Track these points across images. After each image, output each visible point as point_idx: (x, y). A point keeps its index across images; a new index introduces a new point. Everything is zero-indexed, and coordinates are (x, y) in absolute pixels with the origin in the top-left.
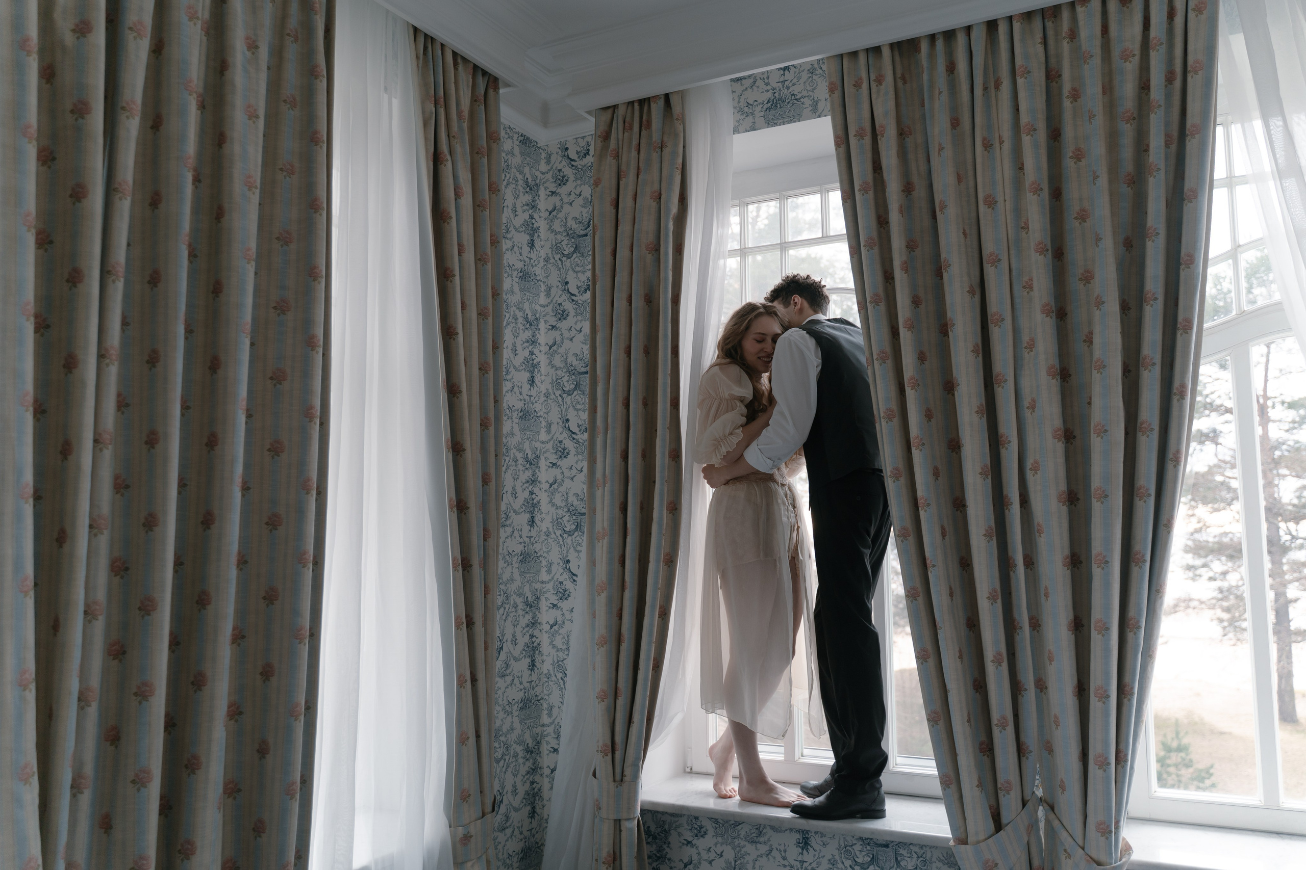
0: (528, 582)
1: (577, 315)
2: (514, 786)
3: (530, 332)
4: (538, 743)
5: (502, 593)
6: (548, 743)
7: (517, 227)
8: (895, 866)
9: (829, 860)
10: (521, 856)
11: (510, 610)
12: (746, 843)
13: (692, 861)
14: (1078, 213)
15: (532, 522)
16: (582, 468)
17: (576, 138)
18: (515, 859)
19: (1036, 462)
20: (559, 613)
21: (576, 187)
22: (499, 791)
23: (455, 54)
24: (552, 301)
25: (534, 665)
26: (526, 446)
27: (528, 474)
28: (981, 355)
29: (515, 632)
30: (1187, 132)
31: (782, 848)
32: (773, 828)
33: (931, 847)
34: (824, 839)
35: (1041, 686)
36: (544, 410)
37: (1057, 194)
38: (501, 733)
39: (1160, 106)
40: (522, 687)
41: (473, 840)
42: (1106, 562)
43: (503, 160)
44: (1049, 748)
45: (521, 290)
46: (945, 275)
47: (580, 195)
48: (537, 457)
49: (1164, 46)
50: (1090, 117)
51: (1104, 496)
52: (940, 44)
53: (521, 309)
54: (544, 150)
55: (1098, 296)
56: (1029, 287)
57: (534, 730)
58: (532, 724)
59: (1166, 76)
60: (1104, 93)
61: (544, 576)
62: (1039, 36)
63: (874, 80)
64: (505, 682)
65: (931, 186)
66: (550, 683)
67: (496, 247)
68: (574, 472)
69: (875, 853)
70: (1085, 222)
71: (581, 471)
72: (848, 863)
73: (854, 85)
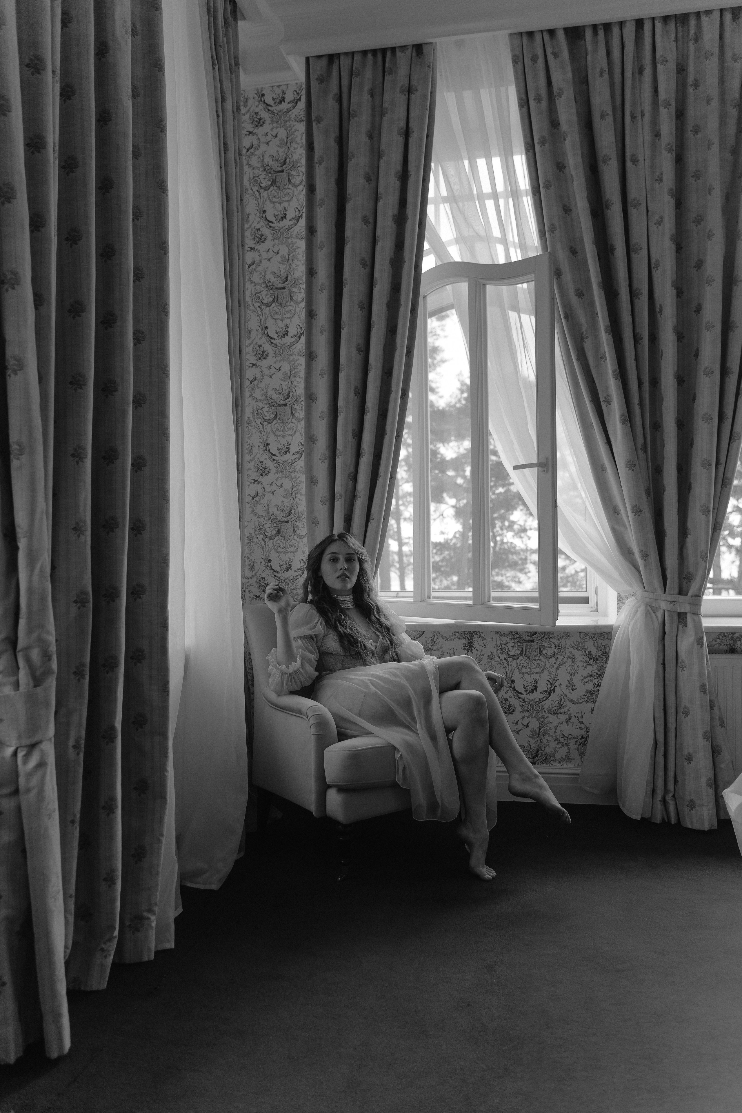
1: (274, 239)
8: (539, 654)
9: (488, 656)
14: (694, 173)
16: (280, 367)
17: (272, 86)
20: (259, 486)
21: (272, 129)
24: (250, 226)
34: (484, 641)
47: (276, 136)
50: (708, 100)
52: (601, 33)
60: (719, 83)
68: (273, 371)
69: (524, 647)
70: (699, 179)
71: (280, 370)
72: (503, 657)
73: (531, 59)
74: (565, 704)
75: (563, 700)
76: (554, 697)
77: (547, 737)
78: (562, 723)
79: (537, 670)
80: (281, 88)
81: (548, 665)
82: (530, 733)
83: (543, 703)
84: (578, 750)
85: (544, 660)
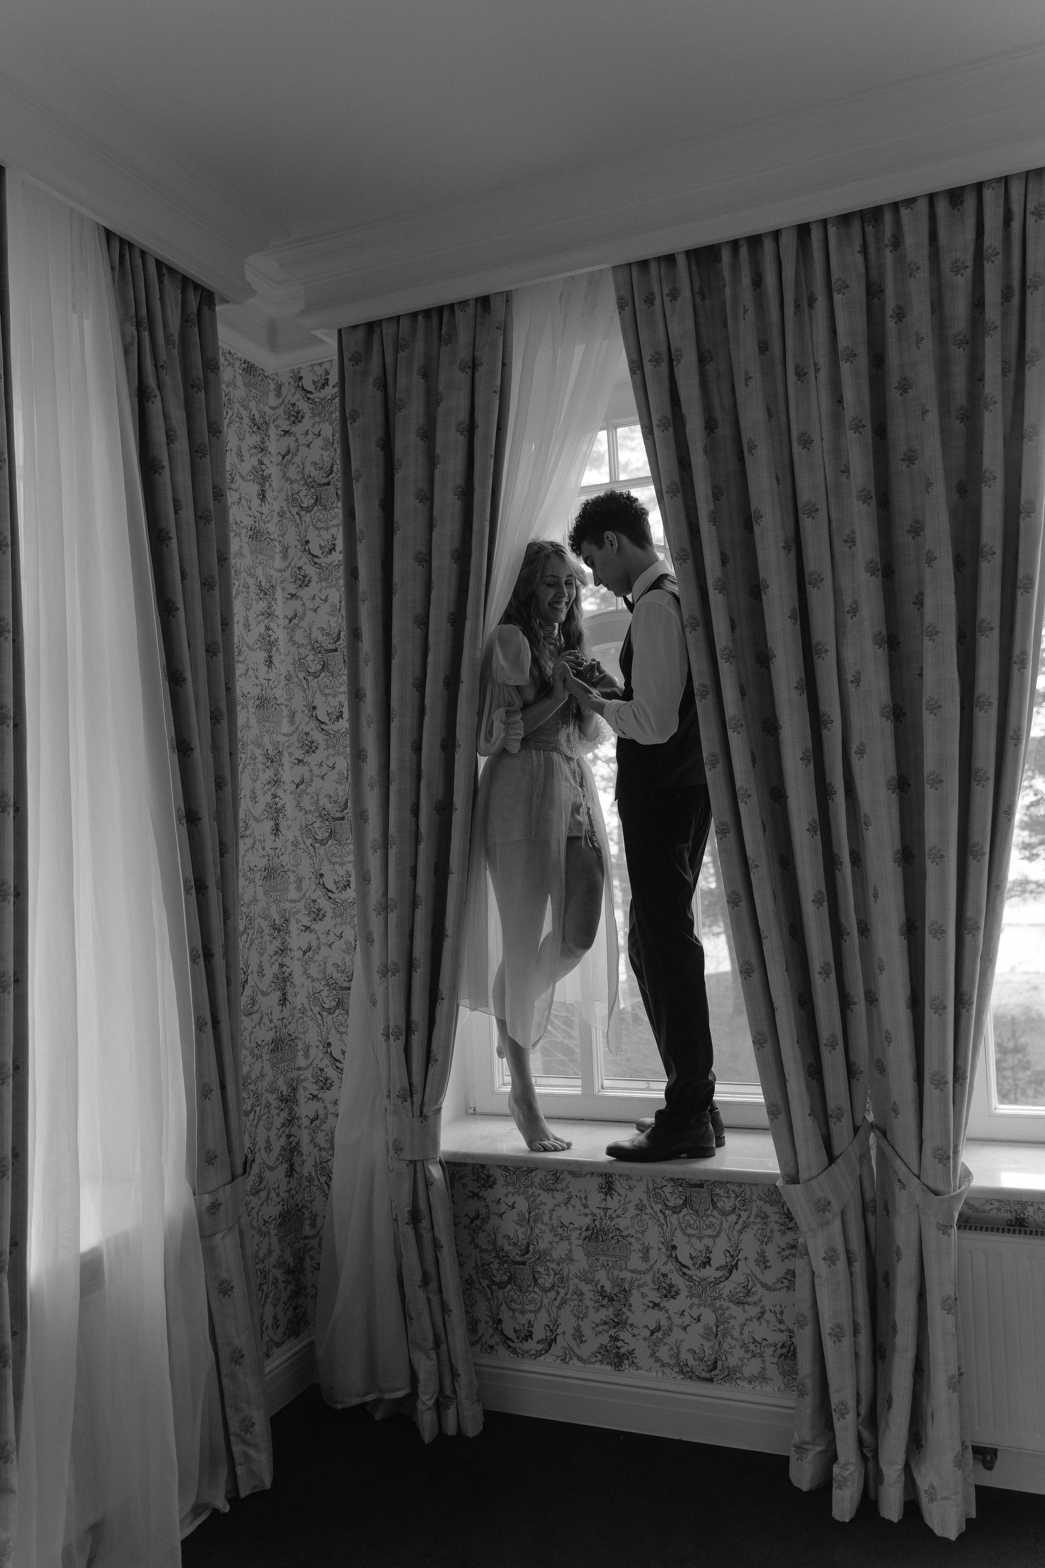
0: (274, 901)
1: (321, 580)
2: (268, 1141)
3: (265, 602)
4: (294, 1089)
5: (244, 916)
6: (305, 1089)
7: (244, 475)
8: (711, 1208)
9: (636, 1205)
10: (278, 1221)
11: (254, 936)
12: (542, 1192)
13: (479, 1215)
14: (905, 454)
15: (276, 830)
16: (334, 764)
17: (312, 365)
18: (272, 1226)
19: (862, 744)
20: (312, 936)
21: (314, 424)
22: (250, 1148)
23: (159, 263)
24: (290, 564)
25: (285, 999)
26: (266, 740)
27: (270, 773)
28: (798, 622)
29: (261, 962)
30: (1026, 358)
31: (583, 1195)
32: (571, 1173)
33: (750, 1185)
34: (630, 1182)
35: (871, 998)
36: (285, 696)
37: (881, 431)
38: (249, 1081)
39: (996, 327)
40: (272, 1025)
41: (222, 1208)
42: (941, 857)
43: (223, 393)
44: (881, 1068)
45: (252, 552)
46: (756, 527)
47: (319, 435)
48: (279, 752)
49: (1000, 257)
50: (917, 340)
51: (938, 781)
52: (744, 251)
53: (252, 575)
54: (273, 379)
55: (929, 551)
56: (851, 541)
57: (289, 1074)
58: (286, 1068)
59: (1002, 290)
60: (933, 311)
61: (293, 894)
62: (857, 244)
63: (668, 295)
64: (252, 1021)
65: (736, 422)
66: (306, 1019)
67: (220, 501)
68: (324, 769)
69: (688, 1194)
70: (913, 464)
71: (334, 768)
72: (658, 1207)
73: (645, 301)
74: (754, 1289)
75: (751, 1283)
76: (738, 1276)
77: (729, 1340)
78: (751, 1320)
79: (709, 1232)
80: (323, 367)
81: (725, 1225)
82: (702, 1331)
83: (721, 1286)
84: (778, 1366)
85: (720, 1217)
